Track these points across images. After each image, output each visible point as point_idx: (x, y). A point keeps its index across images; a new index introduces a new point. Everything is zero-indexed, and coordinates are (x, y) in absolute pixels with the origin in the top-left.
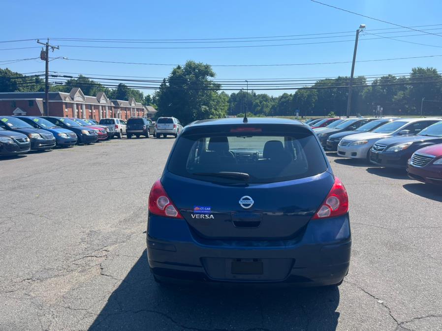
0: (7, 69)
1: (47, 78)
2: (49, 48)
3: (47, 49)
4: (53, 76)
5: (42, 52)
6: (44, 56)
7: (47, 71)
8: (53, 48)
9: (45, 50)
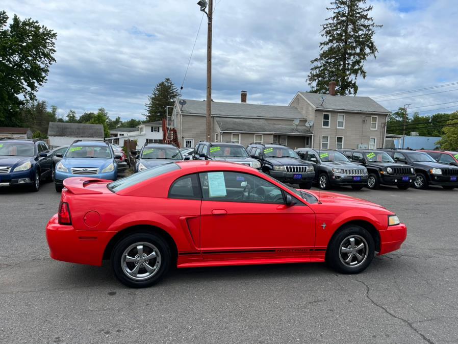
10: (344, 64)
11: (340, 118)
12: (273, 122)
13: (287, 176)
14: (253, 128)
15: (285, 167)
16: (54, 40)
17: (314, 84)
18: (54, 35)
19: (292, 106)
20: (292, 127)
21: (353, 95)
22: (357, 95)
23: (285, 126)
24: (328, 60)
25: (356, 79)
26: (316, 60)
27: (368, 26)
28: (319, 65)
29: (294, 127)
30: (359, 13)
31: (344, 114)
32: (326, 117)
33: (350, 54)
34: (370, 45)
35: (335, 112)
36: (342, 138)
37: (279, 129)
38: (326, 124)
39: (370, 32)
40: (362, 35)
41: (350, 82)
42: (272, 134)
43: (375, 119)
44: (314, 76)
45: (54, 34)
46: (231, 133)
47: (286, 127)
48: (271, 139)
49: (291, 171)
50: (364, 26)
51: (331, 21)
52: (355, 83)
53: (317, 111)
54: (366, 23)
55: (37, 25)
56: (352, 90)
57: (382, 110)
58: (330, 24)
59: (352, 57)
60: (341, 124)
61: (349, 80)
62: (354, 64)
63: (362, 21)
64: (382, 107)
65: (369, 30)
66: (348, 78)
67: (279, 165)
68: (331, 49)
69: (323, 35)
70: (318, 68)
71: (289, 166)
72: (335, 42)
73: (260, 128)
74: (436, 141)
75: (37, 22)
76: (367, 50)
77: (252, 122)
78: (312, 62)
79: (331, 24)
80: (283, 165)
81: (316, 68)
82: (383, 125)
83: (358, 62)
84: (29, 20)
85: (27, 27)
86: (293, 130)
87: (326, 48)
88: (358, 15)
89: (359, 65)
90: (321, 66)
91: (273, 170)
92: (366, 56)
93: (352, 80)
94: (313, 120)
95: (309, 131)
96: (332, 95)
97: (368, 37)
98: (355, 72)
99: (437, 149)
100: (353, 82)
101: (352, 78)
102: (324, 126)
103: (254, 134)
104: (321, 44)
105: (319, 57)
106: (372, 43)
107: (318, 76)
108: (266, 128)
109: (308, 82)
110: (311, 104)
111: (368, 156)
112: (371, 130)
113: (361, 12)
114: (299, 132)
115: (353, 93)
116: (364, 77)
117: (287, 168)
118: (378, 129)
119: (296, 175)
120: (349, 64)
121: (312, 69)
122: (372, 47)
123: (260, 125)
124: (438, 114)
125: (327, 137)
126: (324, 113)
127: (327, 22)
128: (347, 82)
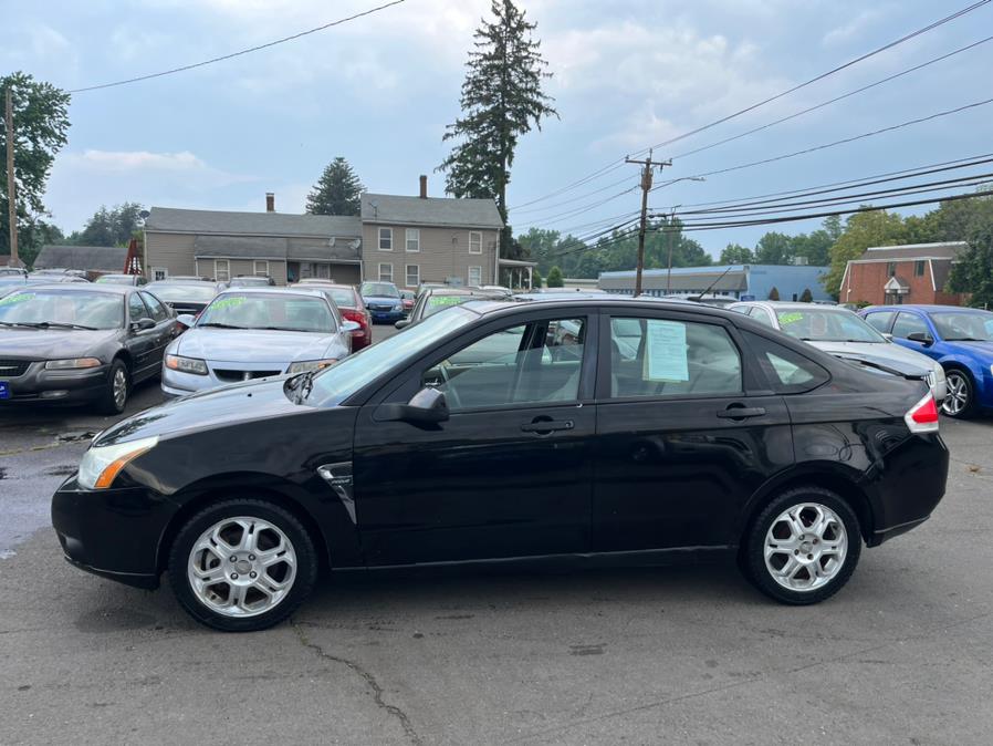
11: (412, 235)
16: (65, 106)
18: (65, 98)
31: (417, 230)
32: (385, 234)
35: (401, 227)
36: (416, 267)
38: (385, 244)
42: (283, 261)
43: (476, 238)
45: (66, 96)
46: (215, 259)
48: (284, 268)
53: (366, 224)
55: (32, 82)
57: (490, 222)
60: (413, 245)
75: (30, 77)
82: (492, 246)
84: (18, 74)
85: (14, 88)
95: (354, 256)
102: (381, 247)
103: (253, 260)
112: (470, 255)
114: (340, 258)
118: (484, 253)
125: (390, 266)
126: (380, 228)
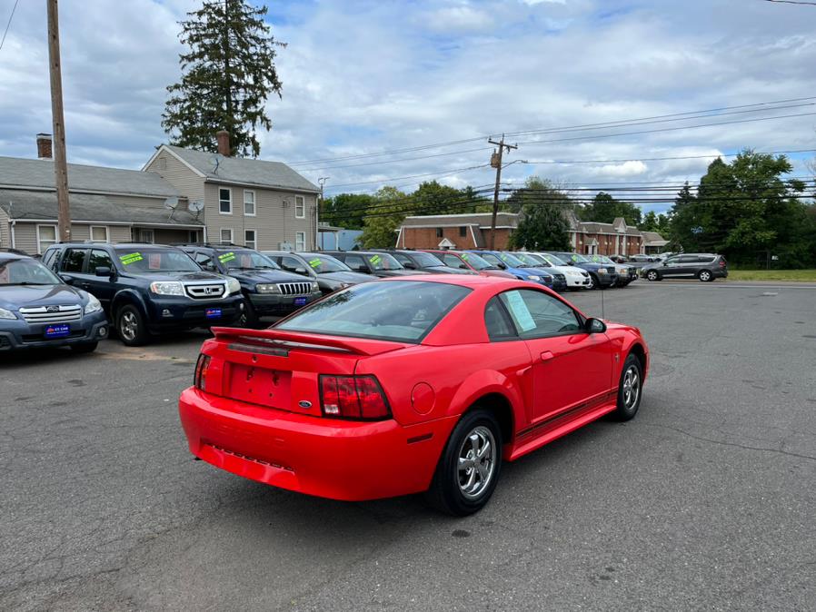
0: (435, 182)
1: (496, 195)
2: (504, 148)
3: (501, 151)
4: (505, 190)
5: (494, 156)
6: (497, 162)
7: (498, 184)
8: (509, 147)
9: (497, 152)
10: (229, 101)
11: (247, 198)
12: (121, 201)
13: (285, 302)
14: (85, 214)
15: (278, 285)
17: (177, 131)
19: (151, 171)
20: (165, 212)
21: (250, 157)
22: (258, 158)
23: (148, 211)
24: (197, 89)
25: (254, 129)
26: (177, 87)
27: (264, 40)
28: (183, 98)
29: (167, 211)
30: (246, 15)
31: (254, 192)
32: (225, 195)
33: (238, 85)
34: (270, 74)
35: (239, 187)
36: (252, 233)
37: (136, 215)
38: (225, 207)
39: (268, 52)
40: (254, 54)
41: (245, 135)
42: (127, 226)
43: (300, 201)
44: (175, 116)
46: (35, 223)
47: (152, 211)
48: (127, 235)
49: (289, 293)
50: (256, 39)
51: (195, 18)
52: (254, 137)
53: (208, 183)
54: (260, 33)
56: (250, 149)
57: (308, 186)
58: (194, 23)
59: (241, 90)
60: (249, 208)
61: (244, 131)
62: (247, 103)
63: (251, 31)
64: (308, 182)
65: (265, 48)
66: (241, 127)
67: (268, 283)
68: (202, 71)
69: (183, 42)
70: (180, 102)
71: (284, 284)
72: (206, 57)
73: (100, 213)
74: (356, 237)
76: (266, 83)
77: (79, 201)
78: (170, 89)
79: (196, 23)
80: (275, 283)
81: (175, 102)
82: (312, 211)
83: (254, 101)
86: (166, 217)
87: (191, 66)
88: (244, 18)
89: (256, 107)
90: (185, 101)
91: (257, 292)
92: (266, 92)
93: (248, 131)
94: (201, 200)
95: (196, 220)
96: (225, 155)
97: (266, 59)
98: (252, 117)
99: (356, 248)
100: (251, 135)
101: (247, 128)
102: (222, 210)
103: (88, 225)
104: (183, 58)
105: (181, 83)
106: (273, 72)
107: (181, 116)
108: (114, 213)
109: (166, 127)
110: (194, 169)
111: (371, 261)
112: (296, 219)
113: (250, 13)
114: (179, 222)
115: (251, 153)
116: (268, 128)
117: (282, 286)
118: (306, 217)
119: (299, 298)
120: (237, 102)
121: (168, 103)
122: (273, 78)
123: (99, 208)
124: (344, 195)
125: (230, 231)
126: (220, 188)
127: (189, 19)
128: (238, 134)
